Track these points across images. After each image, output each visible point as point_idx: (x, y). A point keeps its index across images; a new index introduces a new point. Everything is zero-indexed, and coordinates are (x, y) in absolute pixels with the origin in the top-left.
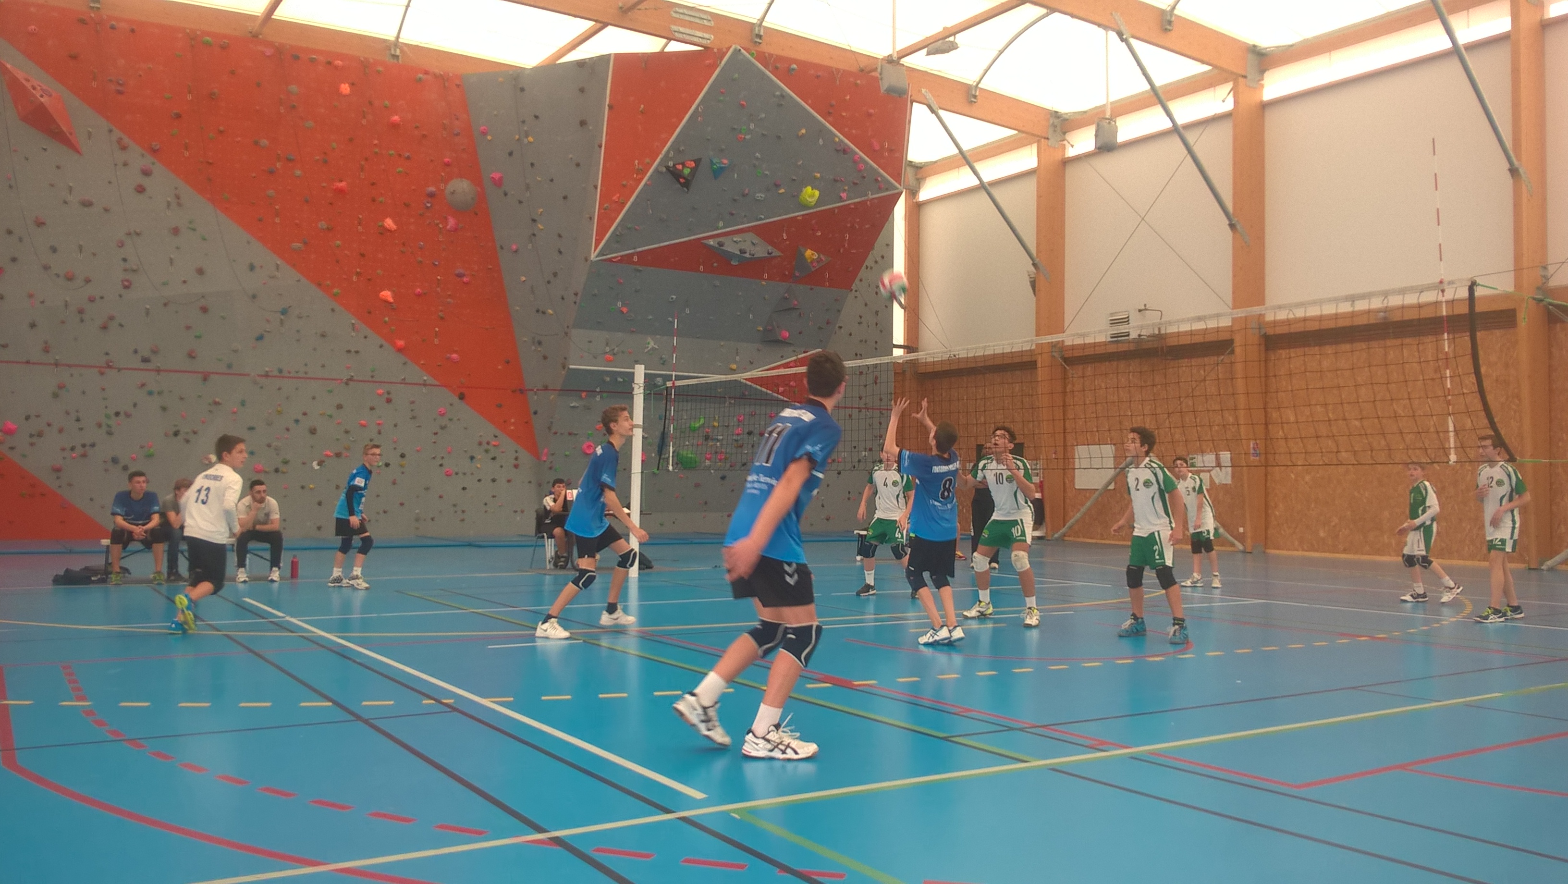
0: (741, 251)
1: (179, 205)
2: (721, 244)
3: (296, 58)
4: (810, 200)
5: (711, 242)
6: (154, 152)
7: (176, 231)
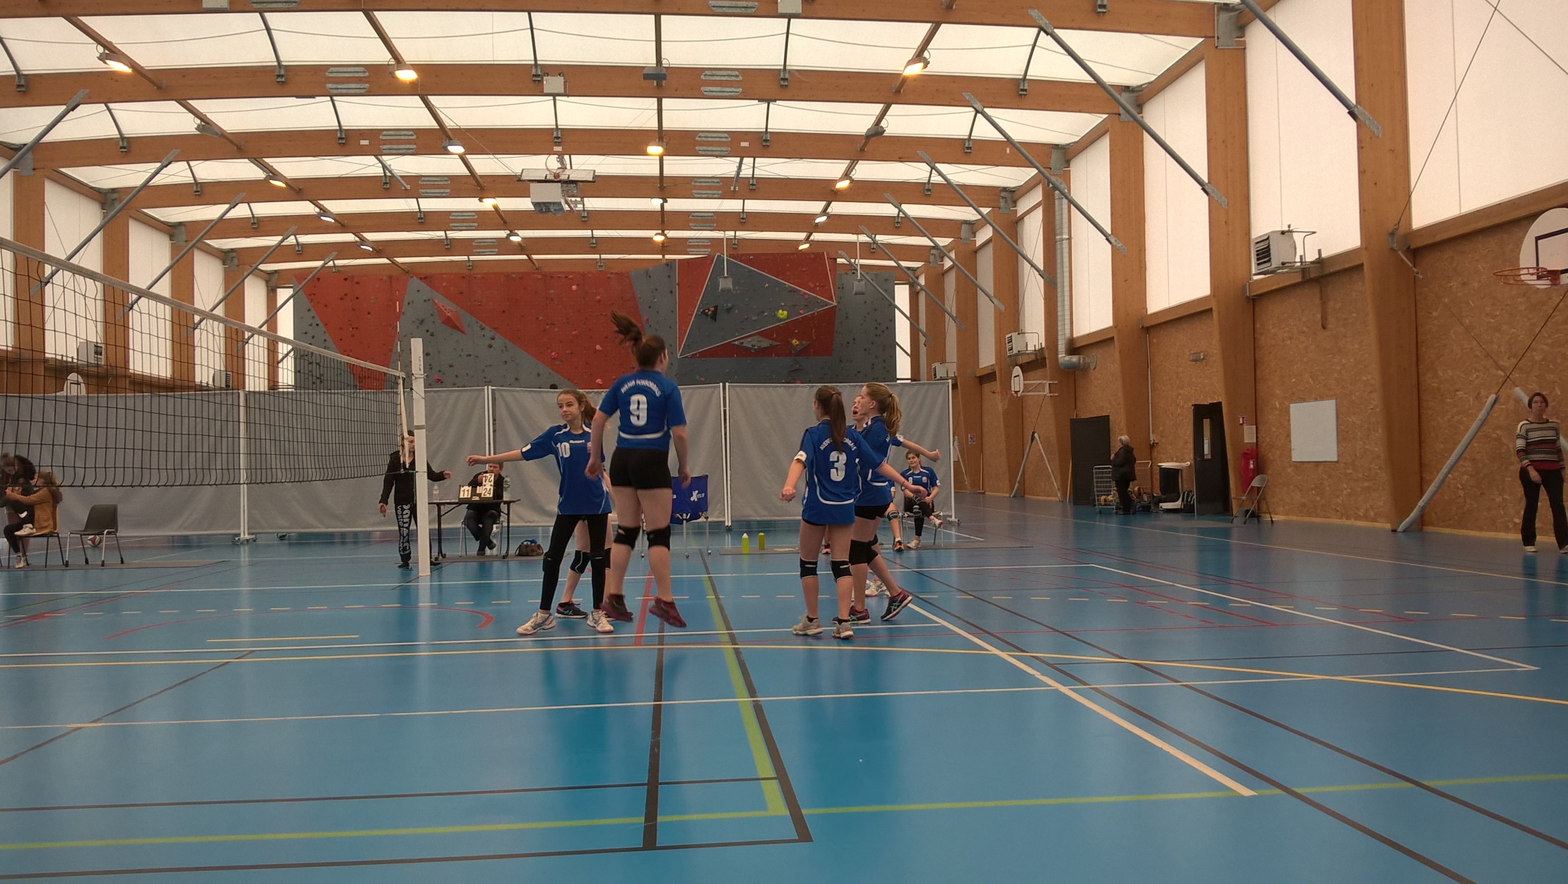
0: (752, 345)
1: (507, 350)
2: (742, 343)
3: (552, 277)
4: (782, 317)
5: (736, 343)
6: (495, 329)
7: (506, 362)
